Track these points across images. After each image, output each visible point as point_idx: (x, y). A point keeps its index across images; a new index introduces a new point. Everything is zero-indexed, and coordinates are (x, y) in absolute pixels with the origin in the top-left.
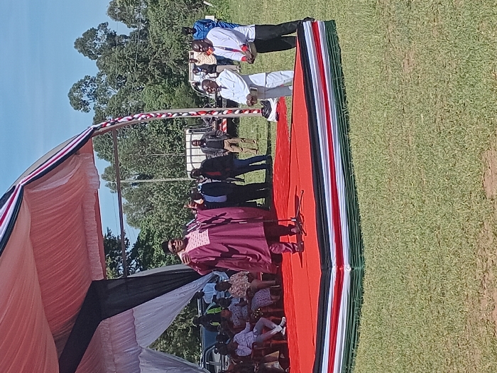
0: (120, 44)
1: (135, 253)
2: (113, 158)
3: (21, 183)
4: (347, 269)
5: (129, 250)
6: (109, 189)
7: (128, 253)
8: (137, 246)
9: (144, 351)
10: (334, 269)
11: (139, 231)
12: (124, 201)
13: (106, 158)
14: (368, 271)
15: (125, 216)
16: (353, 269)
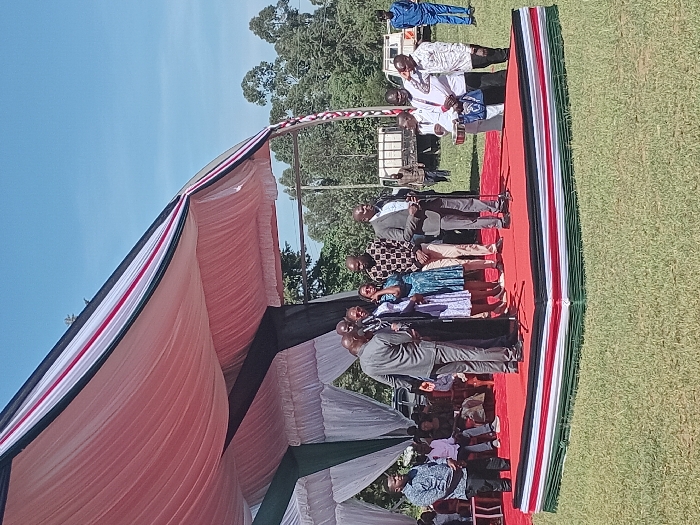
0: (303, 24)
1: (317, 272)
2: (293, 159)
3: (187, 192)
4: (565, 304)
5: (310, 268)
6: (288, 196)
7: (309, 272)
8: (320, 263)
9: (327, 388)
10: (550, 303)
11: (322, 245)
12: (305, 209)
13: (285, 160)
14: (590, 307)
15: (306, 227)
16: (572, 303)
